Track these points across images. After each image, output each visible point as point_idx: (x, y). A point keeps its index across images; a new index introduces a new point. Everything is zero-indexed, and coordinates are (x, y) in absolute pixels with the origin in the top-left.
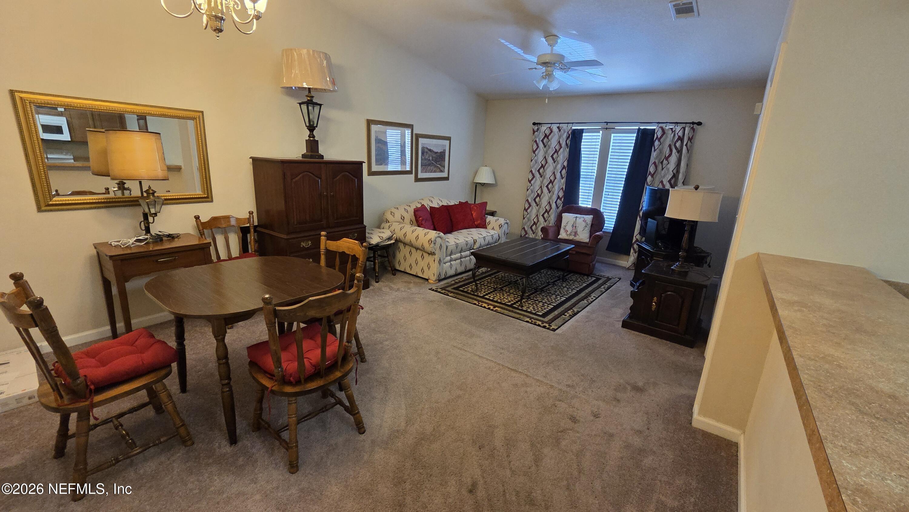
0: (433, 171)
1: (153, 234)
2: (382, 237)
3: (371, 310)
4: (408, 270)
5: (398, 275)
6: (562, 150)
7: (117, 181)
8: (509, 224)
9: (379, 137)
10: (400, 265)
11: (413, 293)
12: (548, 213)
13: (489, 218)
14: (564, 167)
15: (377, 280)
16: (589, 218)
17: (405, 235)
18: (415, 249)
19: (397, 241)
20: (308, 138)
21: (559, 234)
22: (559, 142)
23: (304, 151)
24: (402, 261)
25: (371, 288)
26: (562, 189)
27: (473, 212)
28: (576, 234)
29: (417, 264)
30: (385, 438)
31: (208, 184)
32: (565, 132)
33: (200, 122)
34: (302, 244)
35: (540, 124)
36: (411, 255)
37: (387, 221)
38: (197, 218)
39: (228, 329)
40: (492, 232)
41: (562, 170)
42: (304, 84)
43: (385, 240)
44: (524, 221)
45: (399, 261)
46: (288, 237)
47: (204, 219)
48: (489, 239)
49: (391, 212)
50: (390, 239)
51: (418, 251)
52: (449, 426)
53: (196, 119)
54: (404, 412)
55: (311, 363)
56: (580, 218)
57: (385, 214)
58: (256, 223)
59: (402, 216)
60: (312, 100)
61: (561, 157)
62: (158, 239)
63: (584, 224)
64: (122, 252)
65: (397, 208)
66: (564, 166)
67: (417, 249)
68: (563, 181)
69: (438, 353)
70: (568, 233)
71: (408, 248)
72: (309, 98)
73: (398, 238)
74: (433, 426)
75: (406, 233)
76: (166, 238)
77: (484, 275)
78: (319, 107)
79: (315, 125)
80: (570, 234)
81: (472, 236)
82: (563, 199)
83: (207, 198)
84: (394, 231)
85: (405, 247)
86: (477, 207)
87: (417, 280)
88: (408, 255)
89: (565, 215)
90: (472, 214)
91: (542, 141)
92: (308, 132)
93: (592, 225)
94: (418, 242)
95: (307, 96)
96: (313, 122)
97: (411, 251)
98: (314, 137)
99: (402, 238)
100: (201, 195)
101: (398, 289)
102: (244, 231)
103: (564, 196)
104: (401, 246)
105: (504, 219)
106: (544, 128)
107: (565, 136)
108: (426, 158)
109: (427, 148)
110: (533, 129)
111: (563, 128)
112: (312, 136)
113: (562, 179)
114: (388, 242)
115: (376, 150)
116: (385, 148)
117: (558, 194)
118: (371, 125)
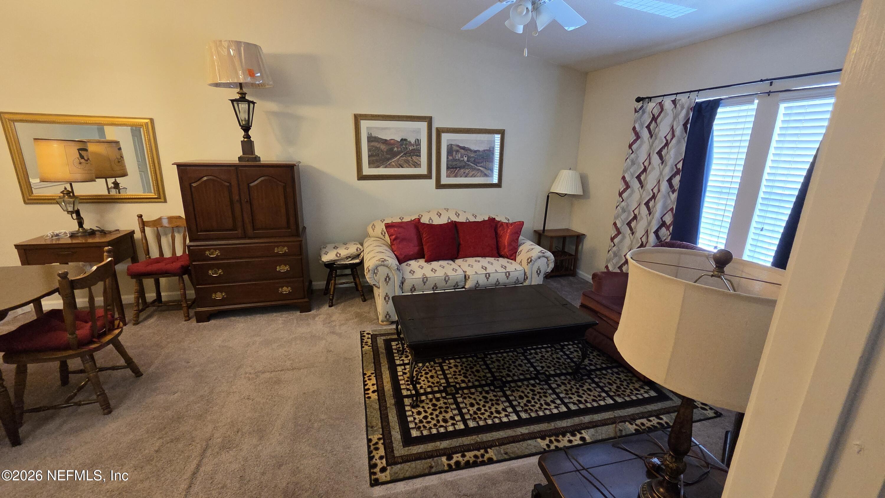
0: (471, 174)
1: (87, 229)
6: (674, 141)
9: (373, 135)
13: (524, 246)
14: (677, 172)
15: (330, 304)
20: (242, 139)
22: (673, 126)
23: (241, 154)
25: (313, 312)
26: (671, 209)
27: (501, 234)
31: (160, 186)
32: (682, 108)
34: (207, 252)
35: (646, 98)
38: (140, 216)
41: (674, 176)
46: (190, 244)
47: (147, 218)
48: (514, 276)
49: (373, 225)
50: (354, 257)
53: (143, 126)
60: (244, 98)
61: (674, 152)
66: (677, 169)
68: (674, 196)
72: (240, 95)
76: (99, 233)
78: (252, 104)
79: (248, 124)
82: (671, 228)
83: (159, 198)
86: (509, 227)
90: (496, 236)
91: (648, 127)
92: (243, 133)
98: (249, 137)
100: (152, 196)
103: (674, 223)
106: (651, 105)
107: (683, 115)
108: (457, 158)
109: (458, 146)
110: (636, 109)
111: (680, 102)
112: (247, 136)
113: (671, 193)
114: (351, 260)
115: (369, 150)
116: (383, 147)
117: (661, 218)
118: (361, 121)
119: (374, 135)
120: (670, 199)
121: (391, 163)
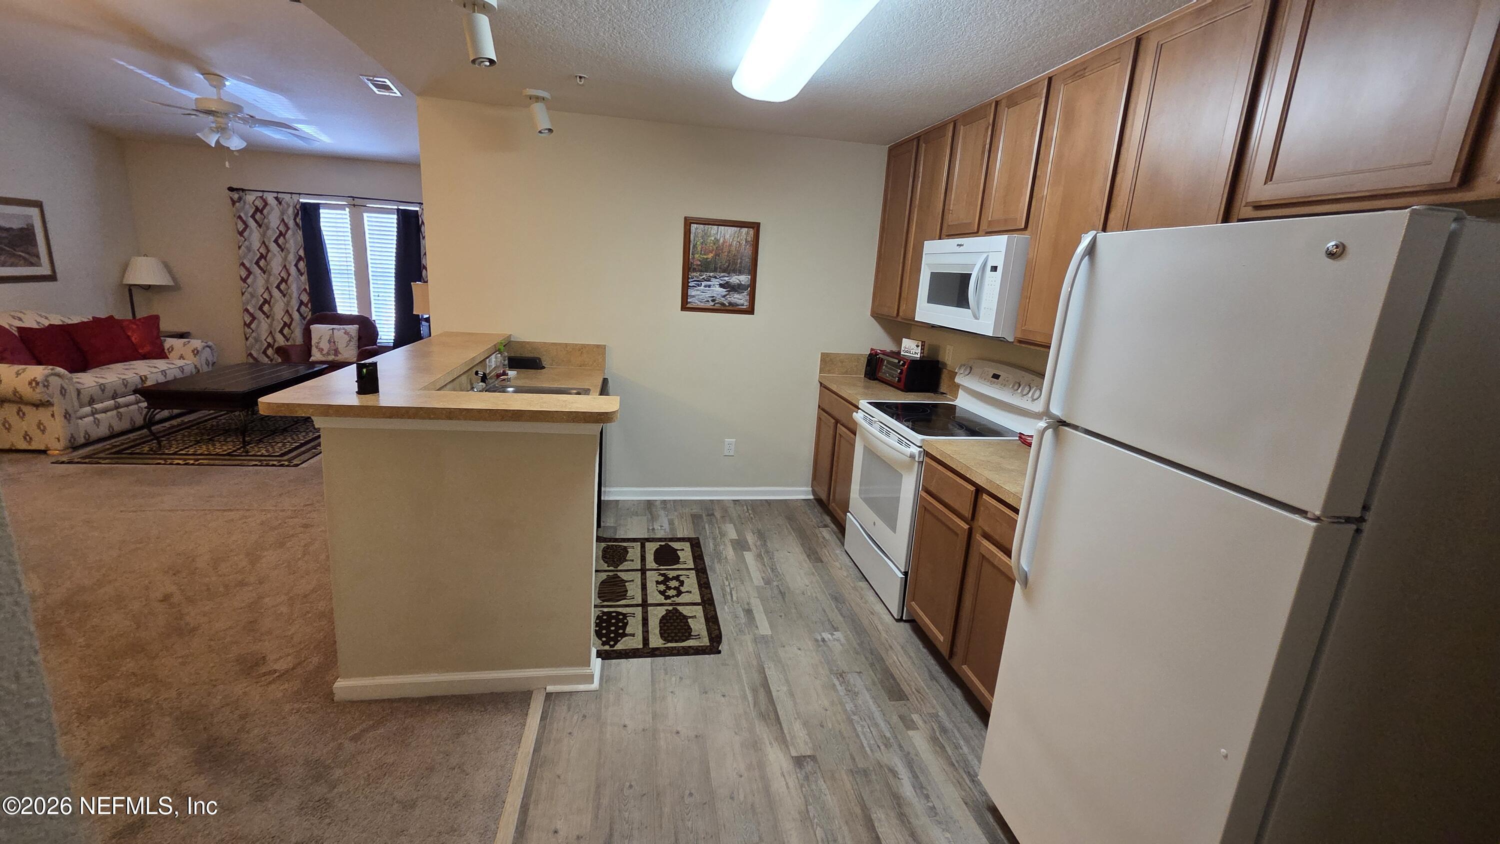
6: (290, 232)
8: (214, 346)
12: (289, 328)
13: (169, 342)
14: (300, 258)
16: (353, 329)
21: (310, 356)
22: (283, 220)
26: (305, 290)
27: (129, 334)
28: (336, 352)
29: (8, 429)
32: (289, 205)
35: (243, 190)
40: (181, 363)
41: (298, 262)
44: (248, 342)
48: (174, 373)
51: (7, 404)
56: (339, 330)
61: (291, 241)
63: (347, 338)
66: (300, 256)
68: (304, 278)
70: (324, 352)
77: (174, 430)
80: (328, 354)
81: (134, 371)
82: (309, 305)
86: (137, 325)
89: (314, 327)
90: (129, 337)
91: (253, 217)
93: (360, 339)
94: (2, 390)
103: (310, 300)
105: (200, 341)
106: (250, 198)
107: (290, 211)
110: (231, 198)
111: (284, 200)
113: (300, 276)
117: (299, 298)
120: (301, 281)
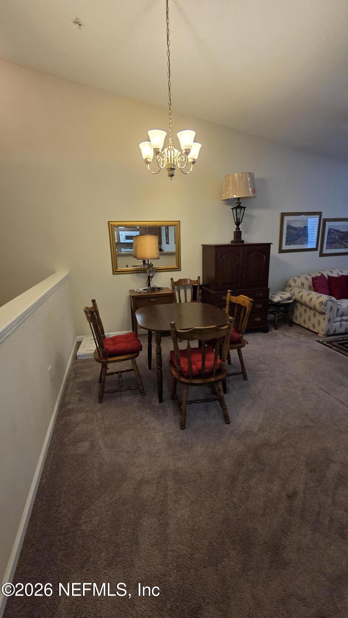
0: (338, 247)
1: (151, 287)
2: (283, 297)
3: (264, 348)
4: (302, 324)
5: (294, 327)
7: (142, 260)
10: (296, 320)
11: (301, 342)
15: (276, 328)
17: (302, 297)
18: (309, 309)
19: (296, 301)
20: (235, 230)
23: (232, 239)
24: (298, 316)
25: (270, 332)
29: (309, 320)
30: (240, 433)
31: (179, 260)
33: (178, 227)
34: (224, 297)
36: (305, 313)
37: (290, 286)
38: (172, 279)
39: (179, 342)
42: (234, 196)
43: (285, 300)
45: (296, 317)
46: (216, 293)
47: (175, 280)
49: (294, 279)
50: (289, 299)
51: (311, 310)
52: (291, 444)
53: (176, 226)
54: (260, 421)
55: (197, 368)
57: (289, 281)
58: (201, 284)
59: (302, 283)
60: (239, 206)
62: (153, 290)
64: (137, 295)
65: (299, 277)
67: (311, 308)
69: (304, 389)
71: (304, 307)
72: (238, 205)
73: (296, 299)
74: (278, 439)
75: (302, 296)
76: (157, 289)
78: (244, 209)
79: (240, 221)
83: (178, 269)
84: (294, 293)
85: (301, 306)
87: (308, 332)
88: (303, 313)
92: (236, 226)
94: (311, 303)
95: (237, 203)
96: (240, 219)
97: (305, 310)
98: (239, 229)
99: (299, 299)
100: (175, 267)
101: (290, 337)
102: (195, 288)
104: (299, 305)
108: (333, 237)
109: (334, 229)
112: (238, 228)
114: (287, 301)
115: (287, 234)
116: (294, 232)
118: (285, 217)
119: (290, 225)
121: (297, 241)
